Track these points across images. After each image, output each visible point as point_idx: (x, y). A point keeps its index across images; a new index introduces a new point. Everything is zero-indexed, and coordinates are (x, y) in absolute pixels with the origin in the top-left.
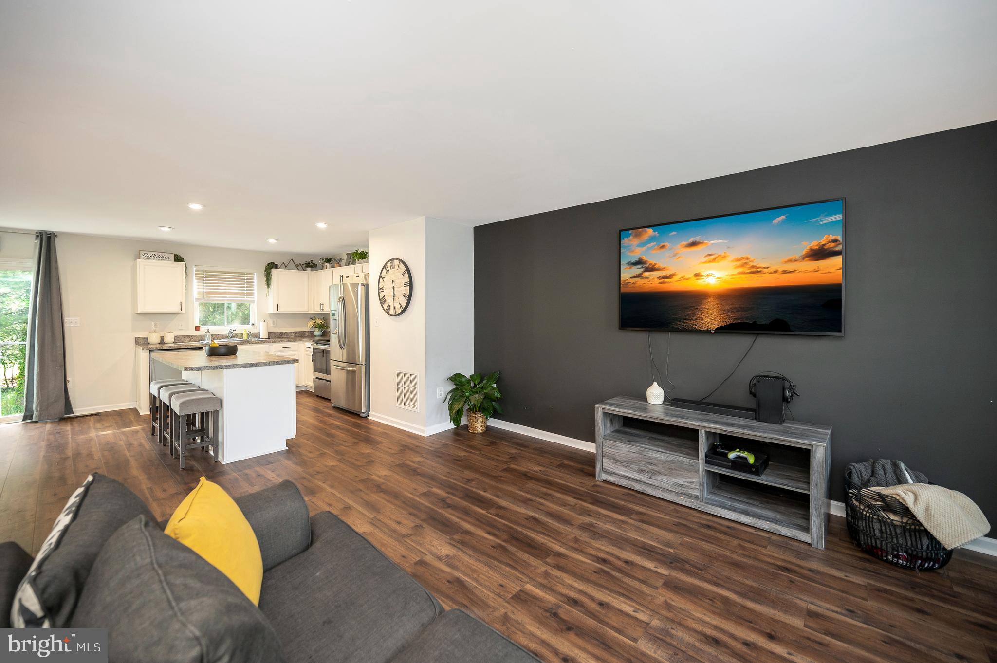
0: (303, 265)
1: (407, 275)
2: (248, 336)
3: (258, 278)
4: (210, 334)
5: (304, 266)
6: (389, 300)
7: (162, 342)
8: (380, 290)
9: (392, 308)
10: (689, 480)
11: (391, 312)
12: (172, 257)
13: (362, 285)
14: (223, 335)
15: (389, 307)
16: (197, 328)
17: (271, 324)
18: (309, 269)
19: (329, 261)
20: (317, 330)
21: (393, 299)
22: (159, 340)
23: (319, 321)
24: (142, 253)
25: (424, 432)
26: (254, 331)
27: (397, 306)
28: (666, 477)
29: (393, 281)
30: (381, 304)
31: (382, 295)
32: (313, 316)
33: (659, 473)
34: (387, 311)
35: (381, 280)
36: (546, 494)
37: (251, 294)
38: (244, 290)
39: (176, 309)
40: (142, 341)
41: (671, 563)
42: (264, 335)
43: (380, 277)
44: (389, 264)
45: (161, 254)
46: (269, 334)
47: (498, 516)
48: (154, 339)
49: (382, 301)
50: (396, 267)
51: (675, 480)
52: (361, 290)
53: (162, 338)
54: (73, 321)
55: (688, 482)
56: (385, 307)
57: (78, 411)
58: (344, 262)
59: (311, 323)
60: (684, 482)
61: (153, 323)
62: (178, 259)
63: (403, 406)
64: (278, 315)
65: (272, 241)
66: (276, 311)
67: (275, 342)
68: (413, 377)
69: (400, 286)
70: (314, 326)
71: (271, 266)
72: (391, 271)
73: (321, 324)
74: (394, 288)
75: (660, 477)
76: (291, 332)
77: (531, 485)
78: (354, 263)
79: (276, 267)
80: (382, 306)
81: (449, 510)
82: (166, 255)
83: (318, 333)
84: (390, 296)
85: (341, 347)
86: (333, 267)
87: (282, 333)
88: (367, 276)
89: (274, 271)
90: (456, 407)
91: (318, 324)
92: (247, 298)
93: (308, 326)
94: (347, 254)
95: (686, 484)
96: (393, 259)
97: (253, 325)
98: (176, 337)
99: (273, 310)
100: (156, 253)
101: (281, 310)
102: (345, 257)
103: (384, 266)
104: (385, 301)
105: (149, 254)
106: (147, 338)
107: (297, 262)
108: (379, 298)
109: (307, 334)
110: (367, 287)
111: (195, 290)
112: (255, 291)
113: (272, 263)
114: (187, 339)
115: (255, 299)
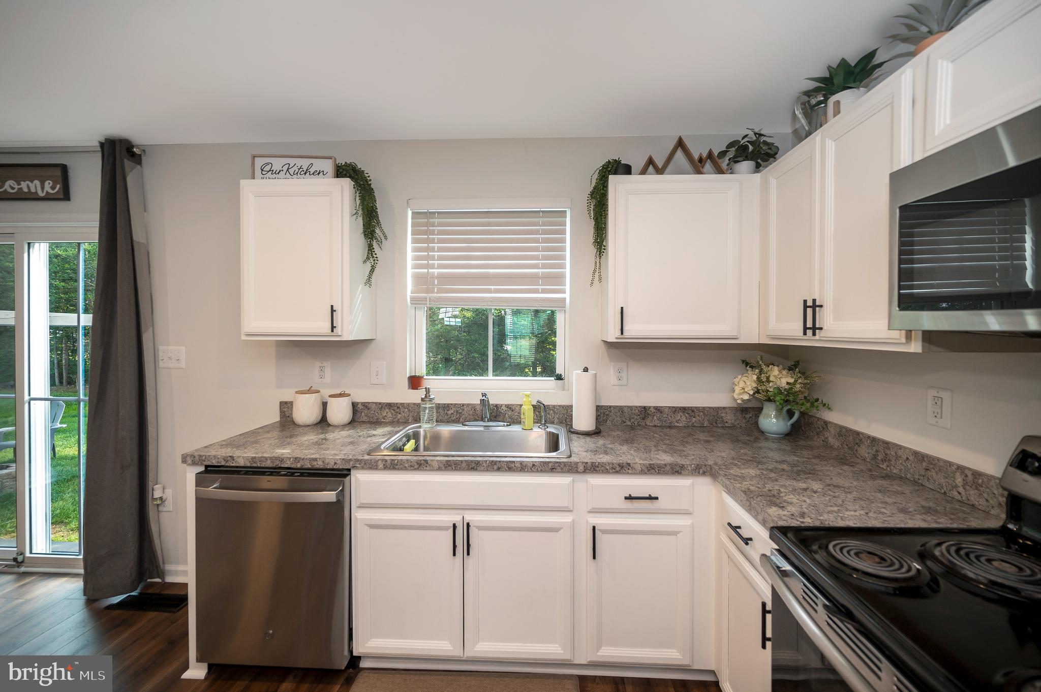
0: (723, 154)
5: (724, 163)
12: (328, 166)
16: (415, 382)
17: (612, 379)
18: (747, 165)
20: (771, 409)
23: (780, 378)
24: (259, 162)
26: (556, 398)
32: (753, 358)
37: (559, 279)
38: (536, 266)
45: (305, 164)
46: (603, 414)
48: (306, 410)
53: (325, 405)
59: (747, 382)
61: (318, 365)
62: (344, 172)
64: (622, 349)
66: (613, 335)
70: (761, 395)
73: (789, 392)
76: (676, 410)
79: (625, 171)
82: (318, 165)
83: (772, 421)
87: (645, 411)
91: (779, 391)
92: (544, 291)
93: (732, 393)
97: (559, 378)
98: (357, 407)
100: (292, 161)
101: (637, 329)
105: (278, 164)
107: (700, 150)
109: (729, 418)
111: (410, 272)
112: (568, 271)
113: (617, 163)
114: (388, 414)
115: (567, 295)
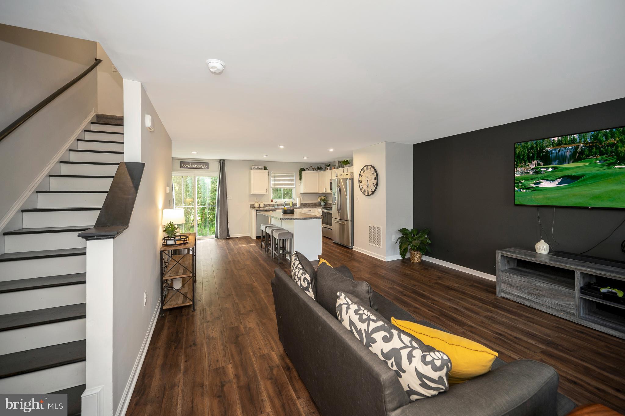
0: (316, 168)
1: (375, 173)
2: (292, 205)
3: (296, 176)
4: (277, 203)
6: (365, 187)
7: (259, 207)
8: (360, 181)
9: (366, 191)
10: (567, 303)
11: (366, 194)
12: (263, 168)
13: (350, 179)
14: (282, 204)
15: (365, 191)
16: (272, 201)
17: (302, 199)
18: (319, 170)
19: (329, 166)
20: (322, 202)
21: (367, 186)
22: (258, 206)
23: (323, 198)
24: (253, 167)
25: (385, 259)
26: (295, 202)
27: (370, 190)
28: (549, 299)
29: (367, 177)
30: (360, 189)
31: (360, 184)
32: (320, 195)
33: (544, 296)
34: (364, 193)
35: (360, 176)
36: (462, 298)
37: (293, 184)
38: (290, 182)
39: (264, 192)
40: (252, 206)
41: (548, 344)
42: (299, 205)
43: (360, 175)
44: (365, 168)
45: (259, 167)
46: (301, 204)
47: (433, 304)
48: (256, 205)
49: (361, 187)
50: (369, 169)
51: (556, 302)
52: (348, 182)
53: (259, 205)
54: (230, 197)
55: (566, 304)
56: (363, 190)
57: (232, 236)
58: (336, 166)
59: (319, 199)
60: (563, 303)
61: (256, 198)
62: (265, 168)
63: (372, 244)
64: (305, 194)
65: (305, 158)
66: (304, 192)
67: (304, 208)
68: (379, 229)
69: (371, 180)
70: (321, 200)
71: (302, 170)
72: (366, 171)
74: (367, 180)
75: (544, 299)
76: (310, 203)
77: (452, 292)
78: (342, 167)
79: (304, 170)
80: (361, 191)
81: (405, 297)
82: (261, 167)
83: (322, 204)
84: (365, 185)
85: (338, 211)
86: (331, 169)
87: (306, 204)
88: (352, 174)
89: (303, 172)
90: (404, 247)
92: (291, 186)
93: (318, 200)
94: (338, 162)
95: (565, 305)
96: (367, 165)
97: (294, 199)
98: (264, 205)
99: (302, 192)
101: (307, 192)
102: (337, 164)
103: (362, 169)
104: (362, 188)
105: (255, 167)
106: (254, 205)
107: (313, 167)
108: (360, 187)
109: (317, 204)
110: (352, 180)
111: (271, 183)
112: (295, 183)
113: (302, 168)
114: (268, 206)
115: (295, 186)
